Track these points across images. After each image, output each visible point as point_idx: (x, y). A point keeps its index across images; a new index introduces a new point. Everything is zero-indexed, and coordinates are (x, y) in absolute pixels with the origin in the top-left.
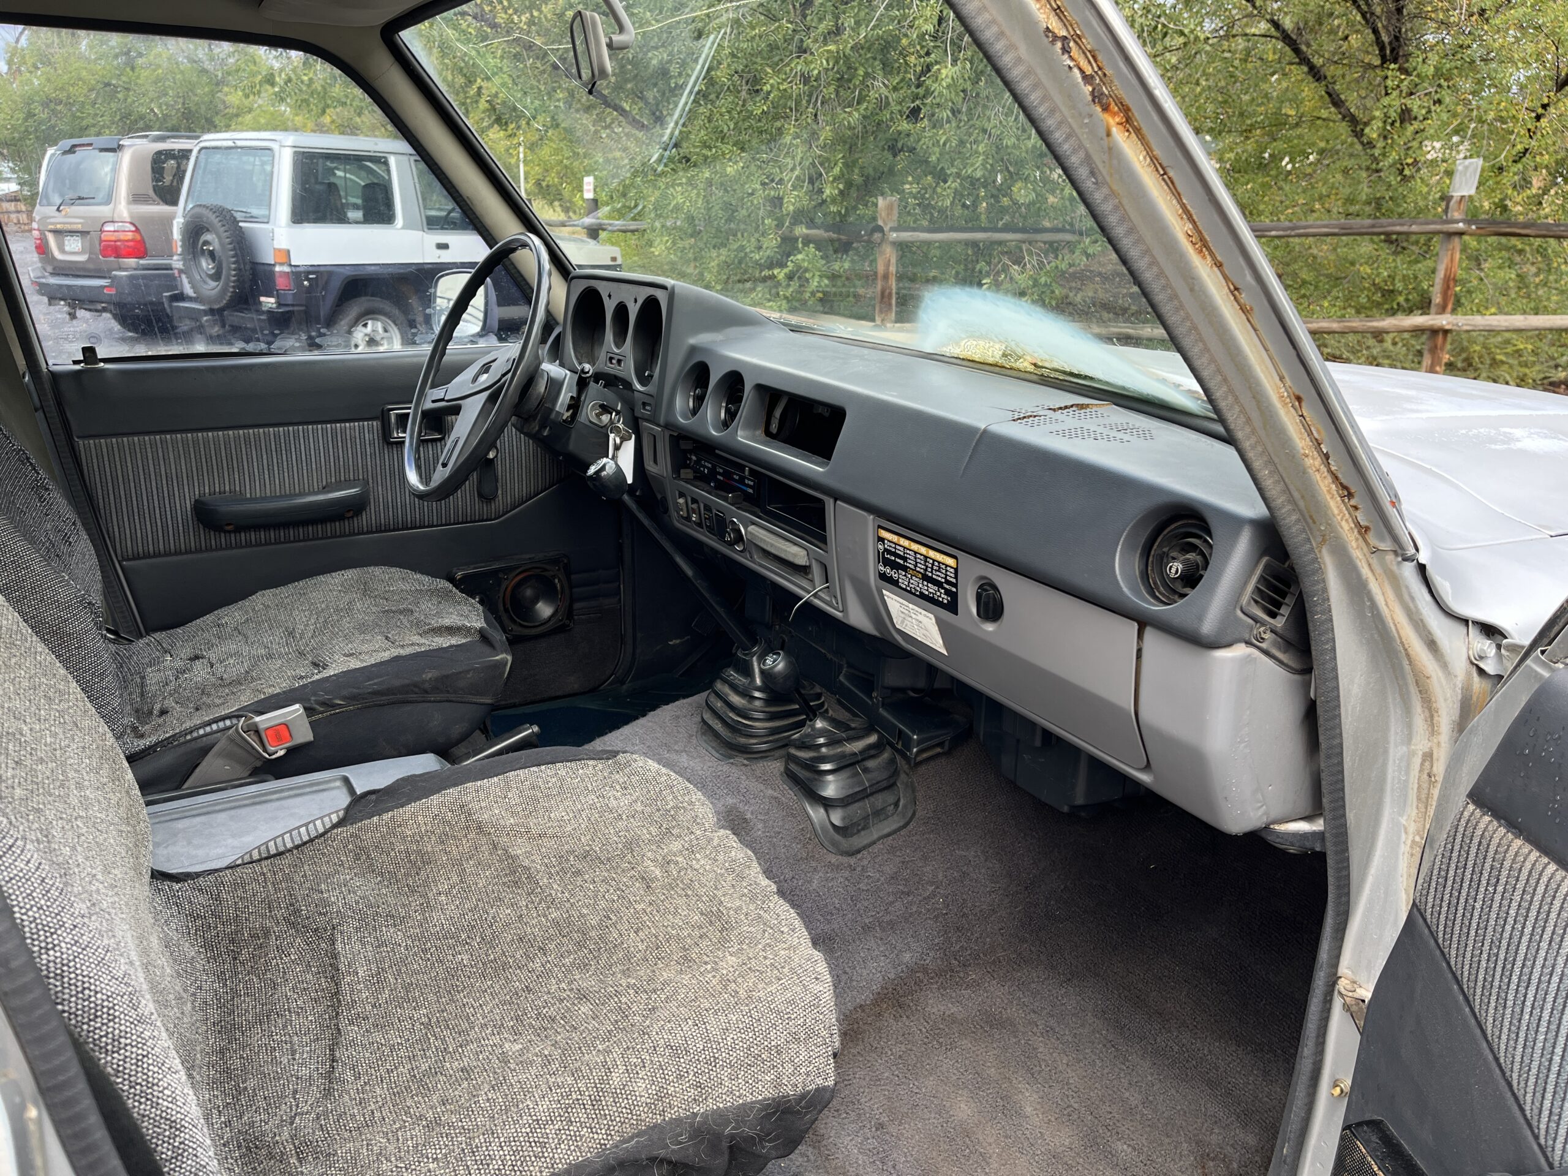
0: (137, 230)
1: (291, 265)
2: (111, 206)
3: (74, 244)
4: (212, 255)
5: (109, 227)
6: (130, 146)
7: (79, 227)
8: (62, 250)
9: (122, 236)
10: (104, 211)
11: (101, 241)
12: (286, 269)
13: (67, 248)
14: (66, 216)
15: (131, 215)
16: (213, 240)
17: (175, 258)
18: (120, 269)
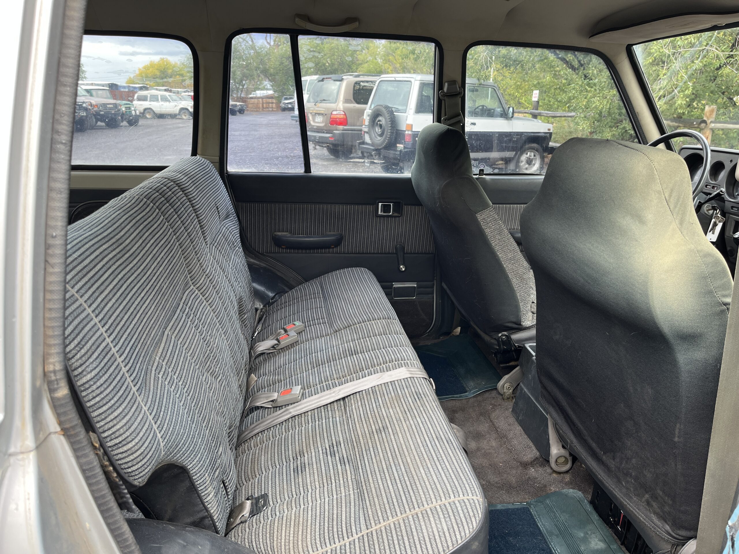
0: (345, 114)
1: (412, 131)
2: (337, 104)
3: (319, 119)
4: (381, 126)
5: (334, 113)
6: (346, 79)
7: (323, 112)
8: (314, 121)
9: (339, 116)
10: (333, 106)
11: (331, 118)
12: (410, 133)
13: (316, 120)
14: (318, 107)
15: (344, 108)
16: (382, 120)
17: (364, 126)
18: (336, 130)
